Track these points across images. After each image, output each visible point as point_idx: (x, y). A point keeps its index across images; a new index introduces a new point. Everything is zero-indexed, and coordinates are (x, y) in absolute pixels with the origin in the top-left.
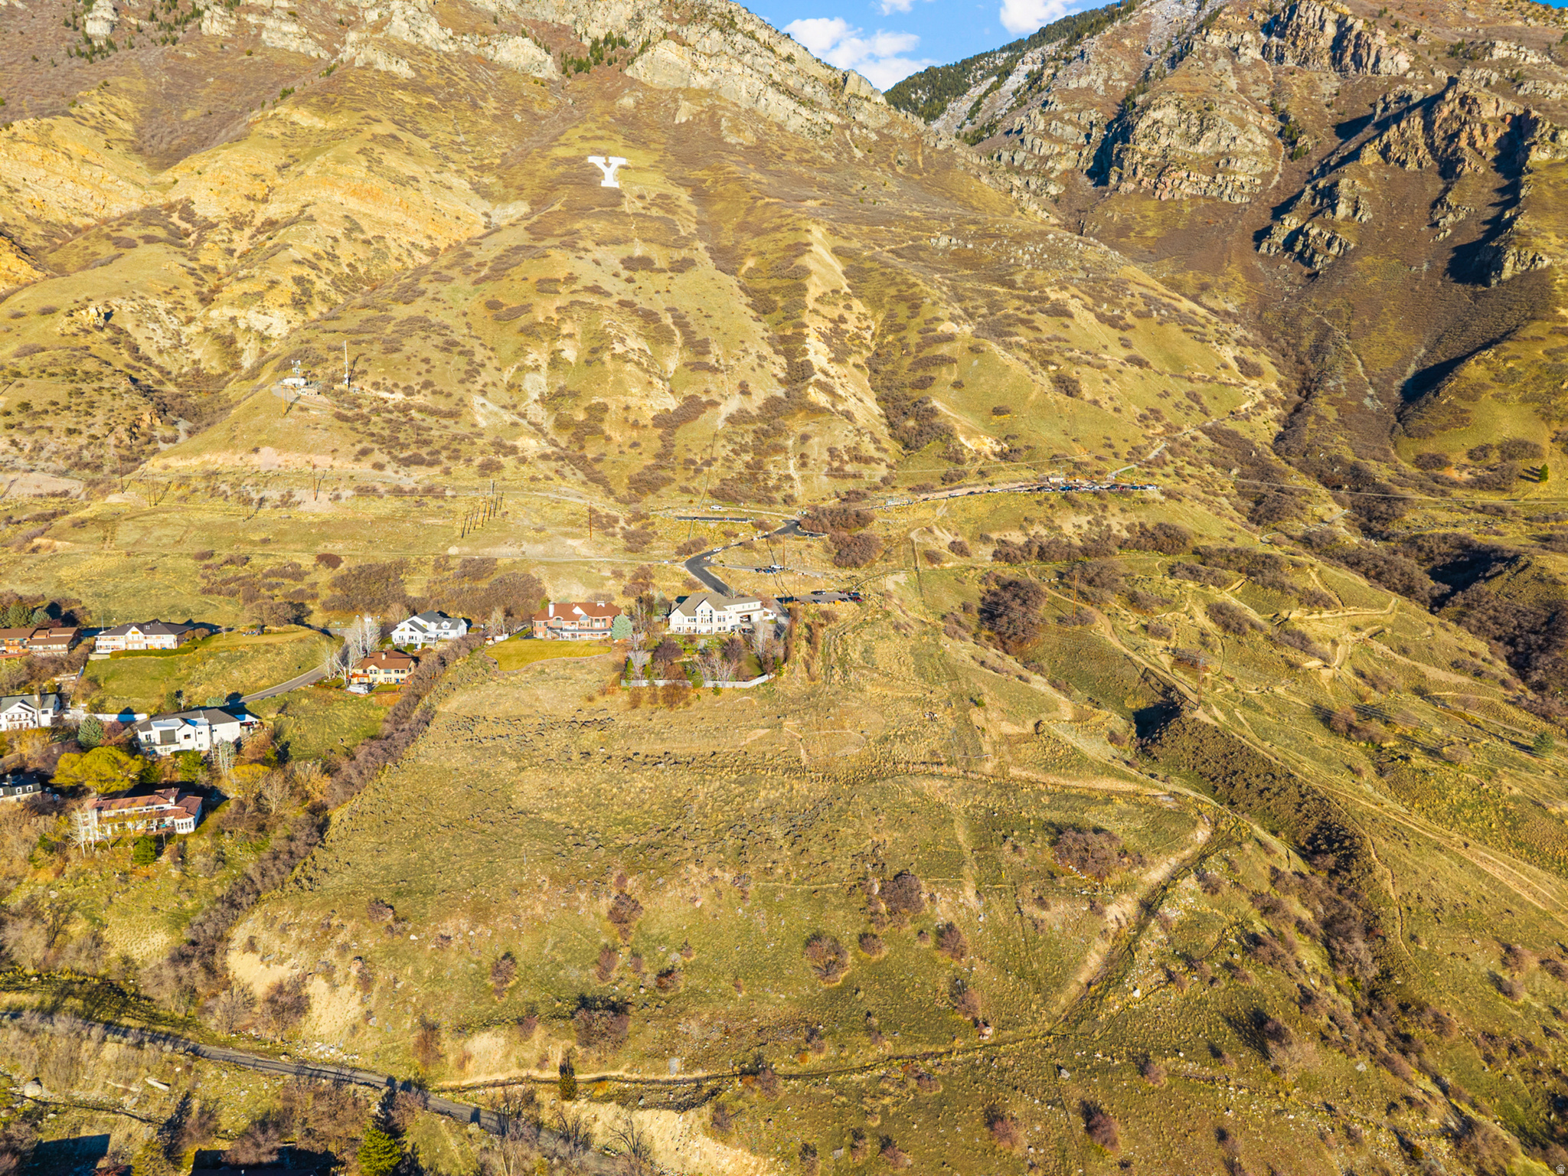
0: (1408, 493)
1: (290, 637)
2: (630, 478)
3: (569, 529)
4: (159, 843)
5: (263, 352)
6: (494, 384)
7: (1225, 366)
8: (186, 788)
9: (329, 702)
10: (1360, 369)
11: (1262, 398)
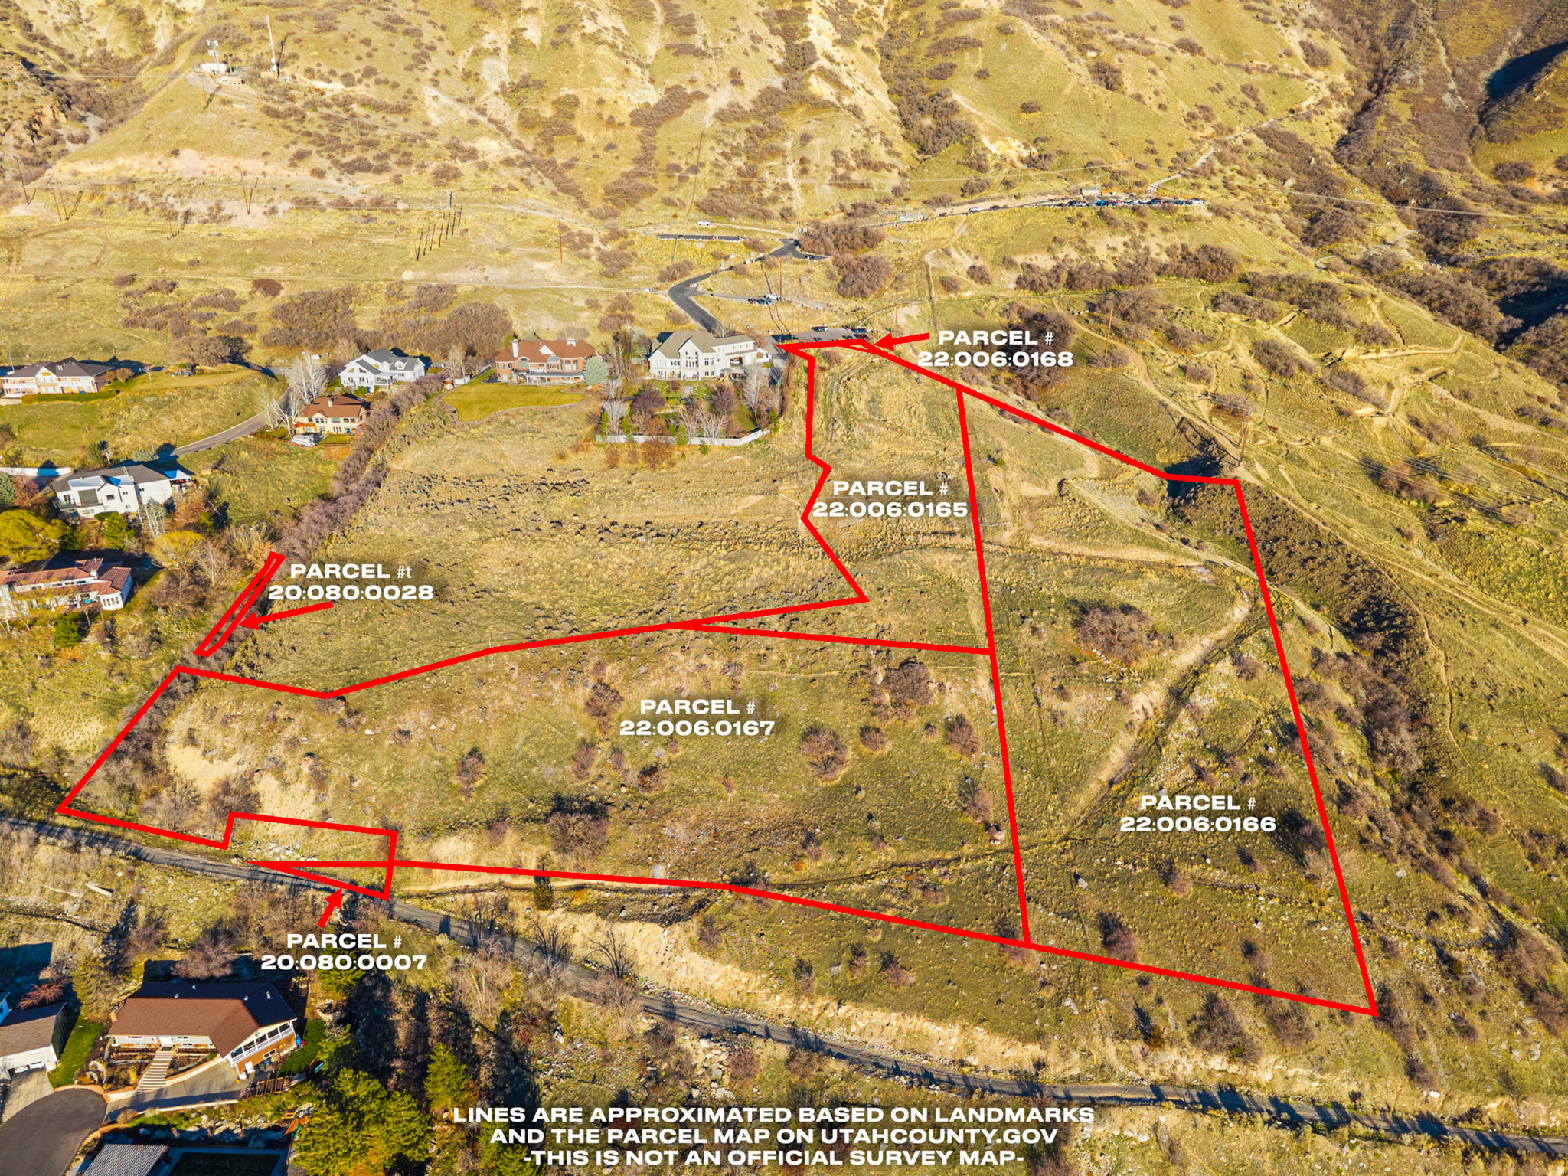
0: (1483, 209)
1: (226, 378)
2: (606, 187)
3: (537, 250)
4: (81, 623)
5: (177, 30)
6: (447, 72)
7: (1289, 54)
8: (111, 558)
9: (272, 455)
10: (1443, 57)
11: (1327, 93)
